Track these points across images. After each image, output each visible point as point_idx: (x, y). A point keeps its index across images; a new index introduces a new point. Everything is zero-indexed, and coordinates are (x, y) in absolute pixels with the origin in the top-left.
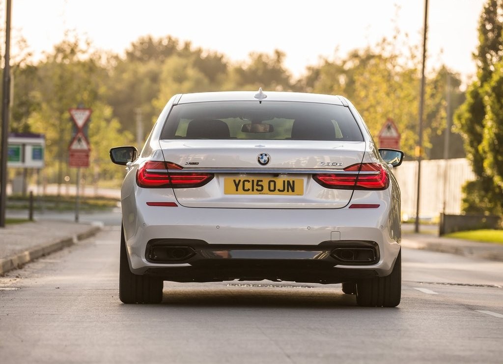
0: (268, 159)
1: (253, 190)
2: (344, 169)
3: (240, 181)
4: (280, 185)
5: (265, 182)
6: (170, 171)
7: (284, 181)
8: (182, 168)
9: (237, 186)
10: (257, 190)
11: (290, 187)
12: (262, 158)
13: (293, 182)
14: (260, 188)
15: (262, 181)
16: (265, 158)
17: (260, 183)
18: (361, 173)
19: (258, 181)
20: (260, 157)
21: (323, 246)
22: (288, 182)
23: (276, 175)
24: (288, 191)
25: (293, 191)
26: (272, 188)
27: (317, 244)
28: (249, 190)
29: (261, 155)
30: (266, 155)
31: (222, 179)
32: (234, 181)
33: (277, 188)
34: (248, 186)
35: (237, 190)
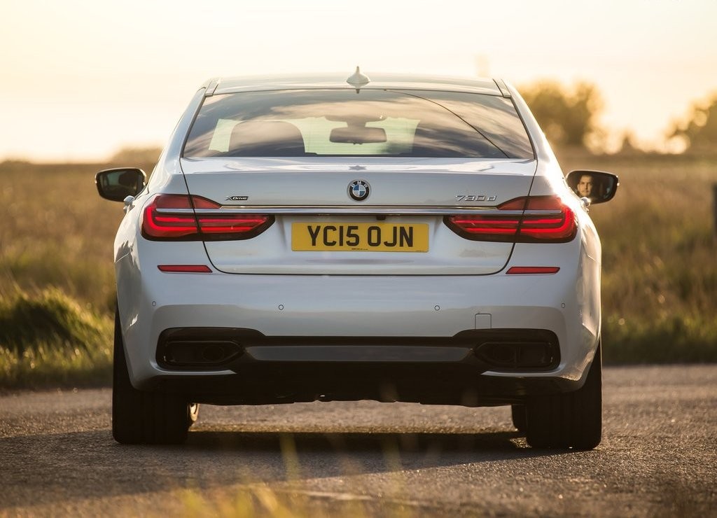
0: (367, 189)
1: (341, 244)
2: (499, 207)
3: (318, 228)
4: (387, 235)
5: (362, 232)
6: (197, 211)
7: (395, 229)
8: (220, 205)
9: (314, 236)
10: (349, 243)
11: (405, 238)
12: (357, 188)
13: (411, 229)
14: (353, 240)
15: (356, 228)
16: (362, 189)
17: (353, 232)
18: (527, 212)
19: (350, 228)
20: (353, 186)
21: (464, 338)
22: (402, 229)
23: (381, 217)
24: (402, 245)
25: (410, 244)
26: (374, 240)
27: (451, 335)
28: (334, 243)
29: (356, 183)
30: (363, 183)
31: (288, 226)
32: (310, 228)
33: (383, 240)
34: (333, 236)
35: (314, 244)
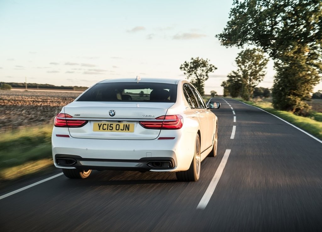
0: (115, 113)
1: (108, 130)
2: (156, 118)
3: (101, 124)
4: (122, 127)
5: (114, 125)
6: (67, 118)
7: (124, 125)
8: (72, 117)
9: (100, 127)
10: (110, 129)
11: (127, 128)
12: (111, 113)
13: (129, 125)
14: (111, 128)
15: (112, 124)
16: (113, 113)
17: (111, 126)
18: (165, 120)
19: (111, 125)
20: (110, 112)
21: (142, 160)
22: (126, 125)
23: (119, 122)
24: (126, 130)
25: (128, 130)
26: (118, 128)
27: (139, 159)
28: (105, 129)
29: (111, 111)
30: (113, 111)
31: (92, 123)
32: (99, 124)
33: (120, 129)
34: (105, 127)
35: (99, 129)
